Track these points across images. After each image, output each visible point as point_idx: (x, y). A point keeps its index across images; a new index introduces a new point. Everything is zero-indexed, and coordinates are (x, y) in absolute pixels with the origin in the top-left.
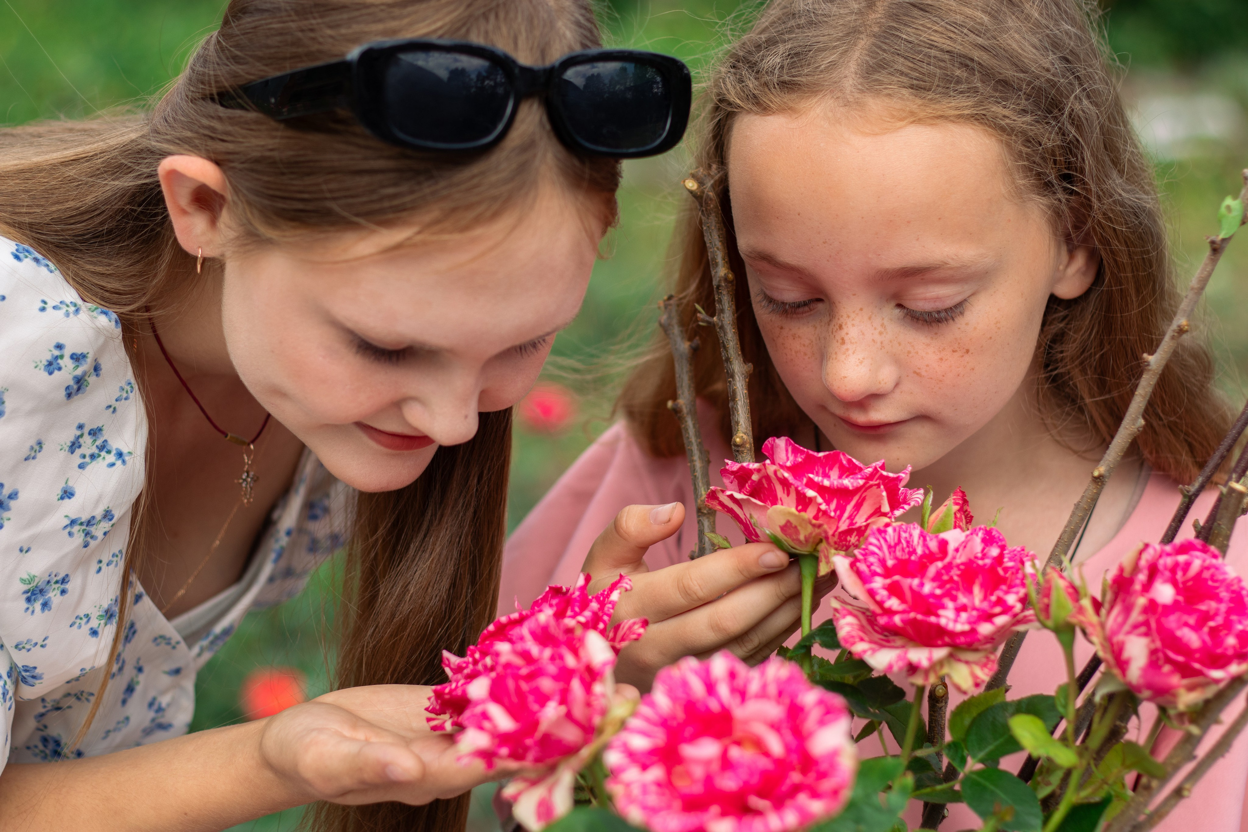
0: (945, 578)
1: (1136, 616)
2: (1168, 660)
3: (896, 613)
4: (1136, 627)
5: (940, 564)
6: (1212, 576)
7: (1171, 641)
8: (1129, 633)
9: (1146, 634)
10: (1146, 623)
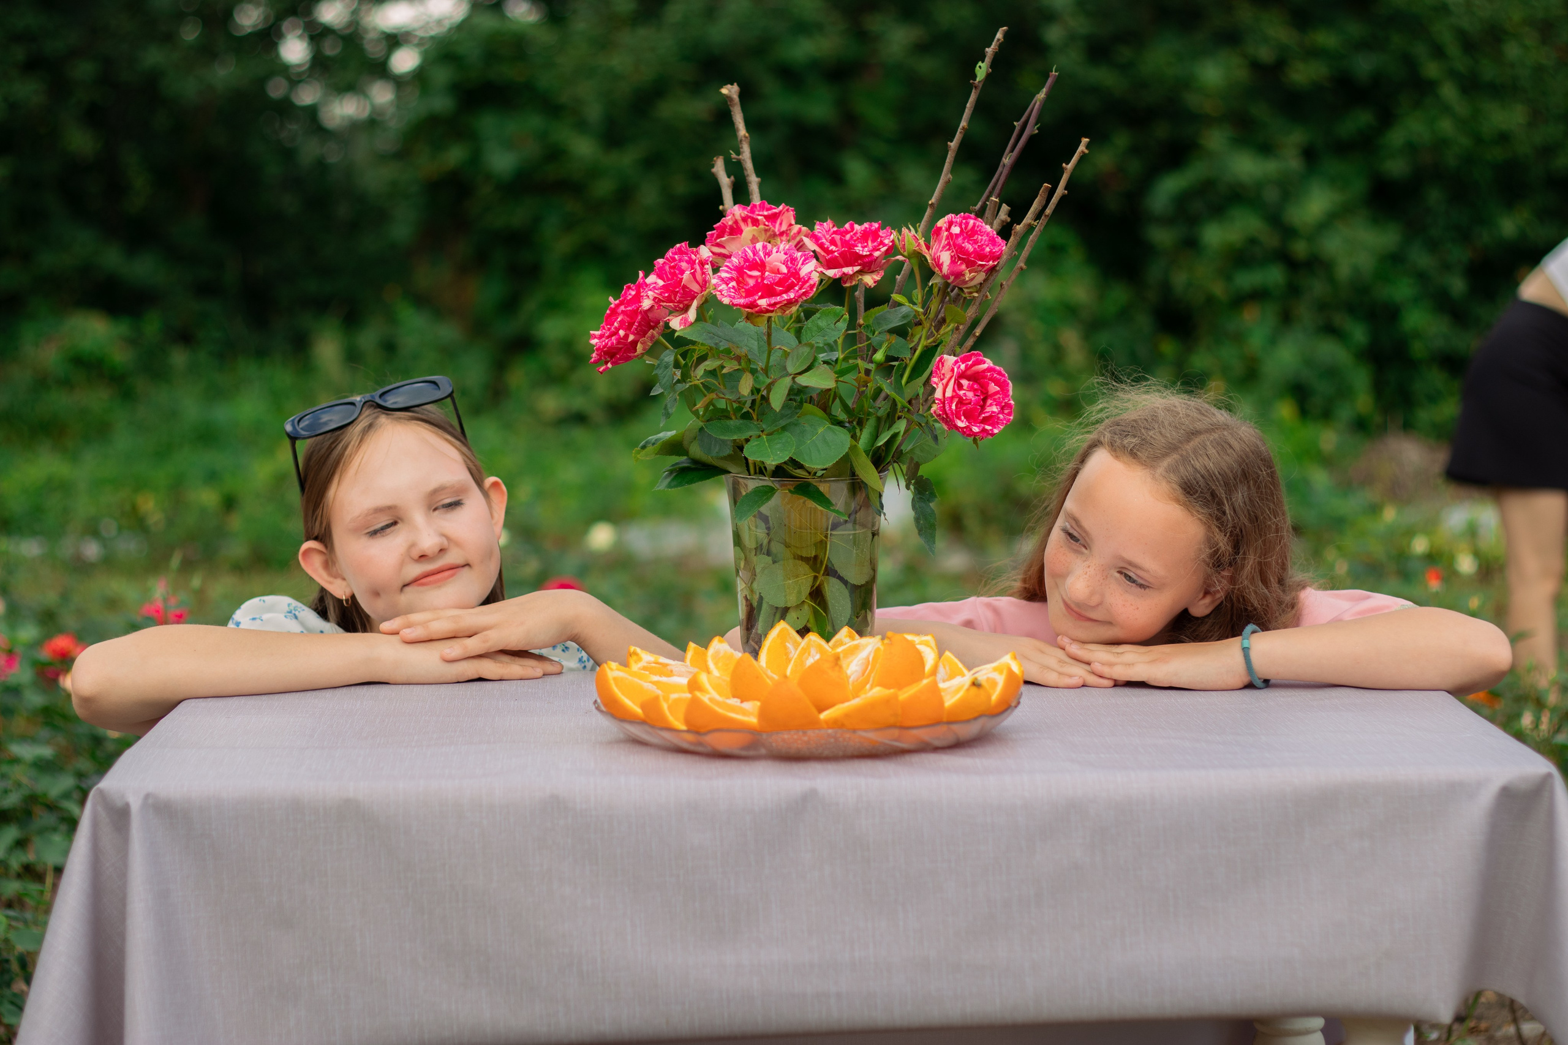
0: (855, 238)
1: (944, 242)
2: (960, 258)
3: (835, 252)
4: (944, 247)
5: (852, 234)
6: (980, 230)
7: (960, 250)
8: (941, 251)
9: (949, 249)
10: (949, 244)
